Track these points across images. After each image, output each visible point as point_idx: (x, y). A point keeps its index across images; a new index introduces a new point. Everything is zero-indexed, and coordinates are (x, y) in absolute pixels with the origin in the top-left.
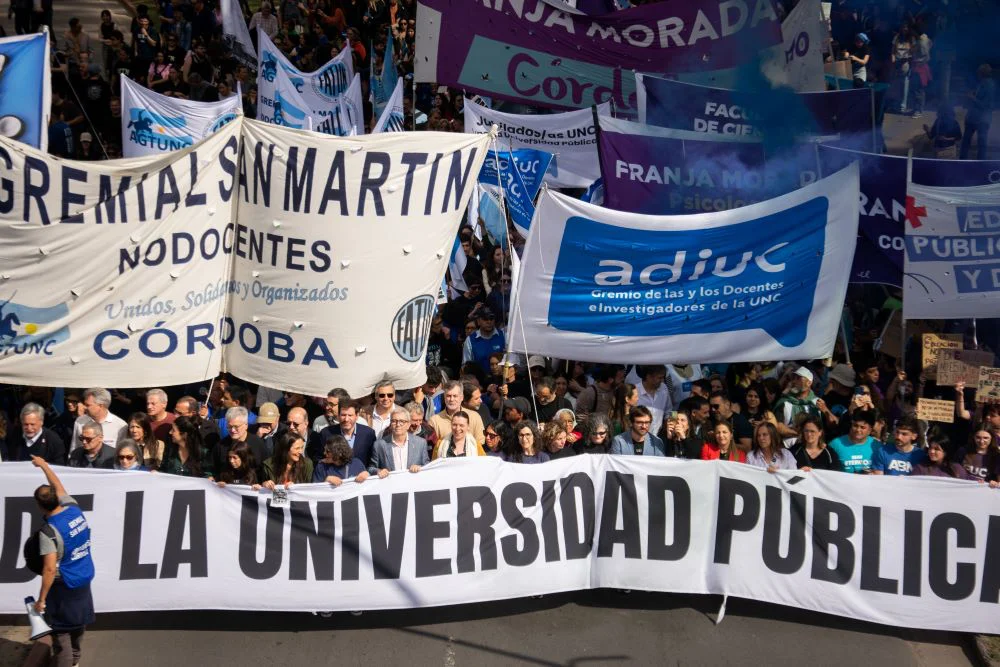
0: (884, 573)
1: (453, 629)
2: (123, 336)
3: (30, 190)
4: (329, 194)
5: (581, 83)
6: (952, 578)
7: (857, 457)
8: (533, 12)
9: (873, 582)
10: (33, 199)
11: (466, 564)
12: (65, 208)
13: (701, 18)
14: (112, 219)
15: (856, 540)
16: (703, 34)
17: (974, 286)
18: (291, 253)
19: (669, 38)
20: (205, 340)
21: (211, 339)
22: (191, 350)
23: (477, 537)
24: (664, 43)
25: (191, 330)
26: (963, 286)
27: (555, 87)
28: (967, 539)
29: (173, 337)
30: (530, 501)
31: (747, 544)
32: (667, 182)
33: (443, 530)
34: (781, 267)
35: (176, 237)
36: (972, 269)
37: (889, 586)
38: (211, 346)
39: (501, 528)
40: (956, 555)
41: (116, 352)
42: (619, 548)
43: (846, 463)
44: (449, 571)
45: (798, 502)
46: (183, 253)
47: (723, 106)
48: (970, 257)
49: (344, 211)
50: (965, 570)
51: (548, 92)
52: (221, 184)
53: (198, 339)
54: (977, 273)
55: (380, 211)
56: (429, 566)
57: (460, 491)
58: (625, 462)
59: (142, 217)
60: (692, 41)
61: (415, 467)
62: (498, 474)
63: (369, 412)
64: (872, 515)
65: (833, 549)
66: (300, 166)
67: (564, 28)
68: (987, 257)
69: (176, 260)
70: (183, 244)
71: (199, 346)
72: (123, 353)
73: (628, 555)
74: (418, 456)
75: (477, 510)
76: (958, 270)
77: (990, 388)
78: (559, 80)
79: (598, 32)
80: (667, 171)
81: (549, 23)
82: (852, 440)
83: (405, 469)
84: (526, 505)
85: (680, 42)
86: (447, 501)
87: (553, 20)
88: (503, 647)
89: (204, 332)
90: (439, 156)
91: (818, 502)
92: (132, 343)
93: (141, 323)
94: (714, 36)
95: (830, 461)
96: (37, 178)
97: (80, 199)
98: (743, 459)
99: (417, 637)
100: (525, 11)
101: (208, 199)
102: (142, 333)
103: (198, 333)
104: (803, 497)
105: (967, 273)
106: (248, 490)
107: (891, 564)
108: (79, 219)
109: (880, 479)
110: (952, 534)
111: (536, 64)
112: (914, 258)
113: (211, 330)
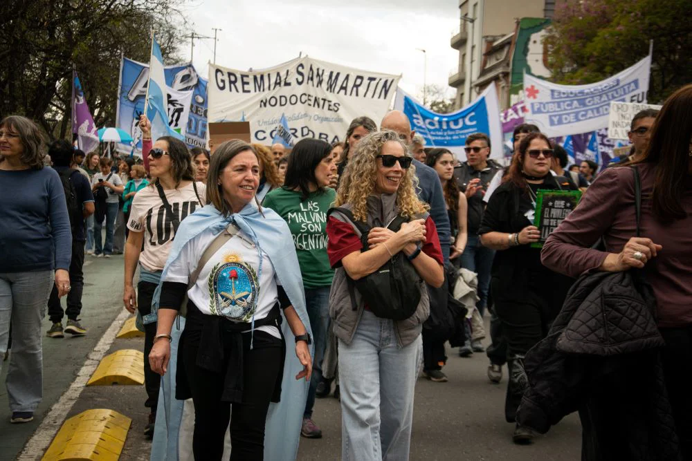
2: (264, 132)
3: (231, 82)
4: (342, 88)
10: (232, 85)
12: (243, 88)
14: (259, 91)
17: (556, 123)
18: (330, 105)
21: (296, 134)
26: (552, 123)
34: (474, 123)
35: (281, 97)
36: (555, 116)
38: (297, 137)
41: (262, 138)
46: (283, 103)
48: (555, 111)
49: (346, 94)
52: (297, 79)
54: (557, 117)
55: (357, 95)
59: (269, 89)
66: (333, 78)
68: (562, 111)
69: (281, 105)
70: (283, 99)
72: (265, 138)
76: (550, 117)
90: (380, 80)
92: (267, 134)
93: (270, 128)
96: (233, 78)
97: (248, 83)
101: (292, 84)
102: (271, 131)
105: (553, 118)
108: (249, 91)
113: (296, 131)
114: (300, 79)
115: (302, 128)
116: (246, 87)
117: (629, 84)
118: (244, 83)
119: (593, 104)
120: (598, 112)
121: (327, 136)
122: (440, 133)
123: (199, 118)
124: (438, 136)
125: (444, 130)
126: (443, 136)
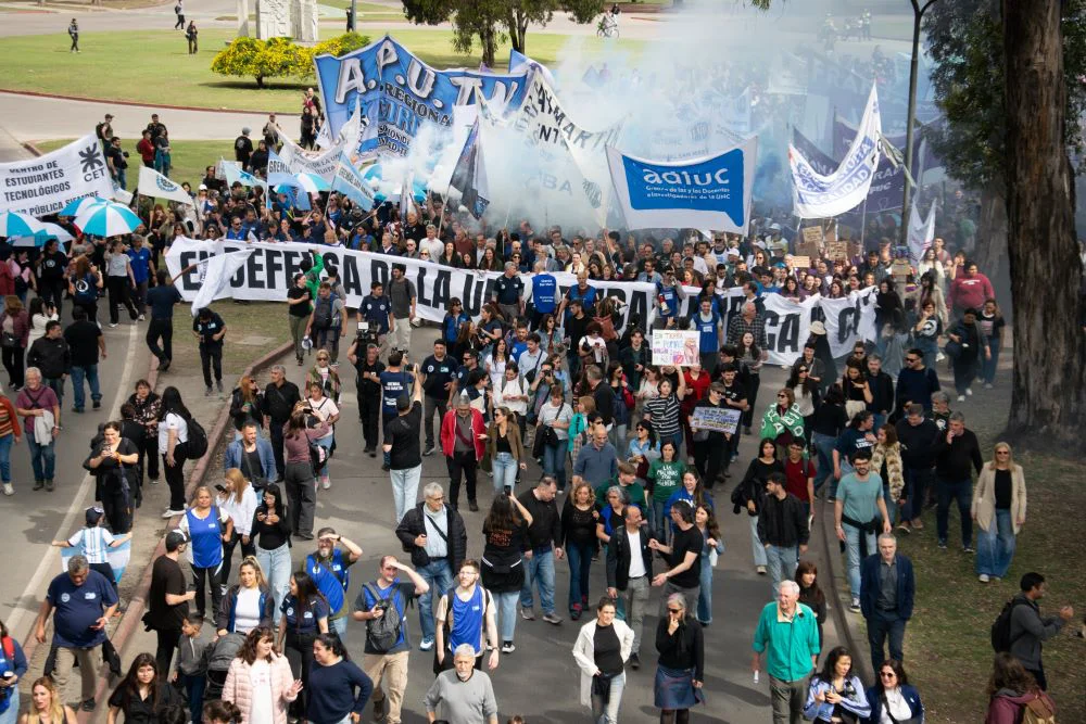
34: (727, 182)
106: (469, 272)
122: (682, 190)
123: (399, 103)
124: (680, 194)
125: (688, 187)
126: (687, 194)
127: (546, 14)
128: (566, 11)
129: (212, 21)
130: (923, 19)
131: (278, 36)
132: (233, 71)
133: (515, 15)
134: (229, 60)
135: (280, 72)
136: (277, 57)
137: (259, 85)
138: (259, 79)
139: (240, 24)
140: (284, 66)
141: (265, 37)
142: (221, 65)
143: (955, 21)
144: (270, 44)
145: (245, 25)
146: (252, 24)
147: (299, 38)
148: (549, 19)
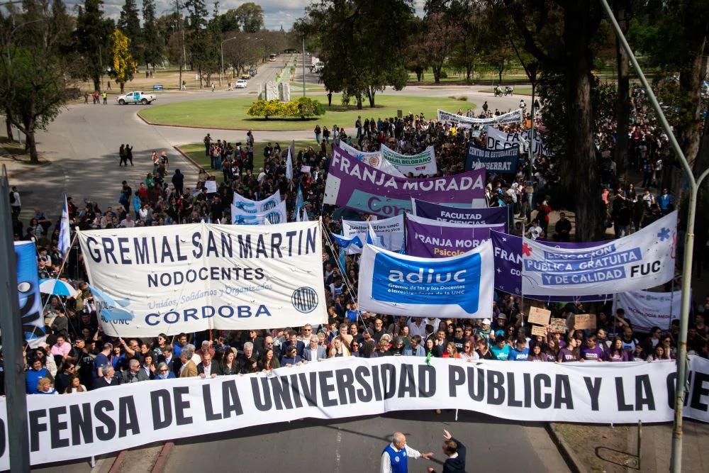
0: (517, 399)
1: (340, 426)
2: (157, 315)
3: (107, 251)
4: (259, 251)
5: (399, 207)
6: (543, 400)
7: (501, 355)
8: (379, 181)
9: (513, 403)
10: (109, 254)
11: (344, 401)
12: (122, 257)
13: (453, 181)
14: (143, 262)
15: (505, 386)
16: (452, 187)
17: (549, 282)
18: (246, 273)
19: (439, 187)
20: (192, 315)
21: (196, 315)
22: (186, 319)
23: (347, 390)
24: (437, 189)
25: (185, 311)
26: (545, 282)
27: (387, 209)
28: (548, 384)
29: (178, 315)
30: (367, 373)
31: (462, 389)
32: (433, 243)
33: (332, 388)
35: (175, 273)
37: (519, 404)
38: (196, 318)
39: (357, 385)
40: (544, 390)
41: (154, 322)
42: (407, 394)
43: (498, 356)
44: (337, 404)
45: (481, 372)
46: (179, 279)
47: (448, 213)
48: (548, 270)
50: (548, 396)
51: (384, 210)
52: (193, 251)
53: (189, 315)
54: (550, 277)
55: (280, 256)
56: (328, 403)
57: (337, 371)
58: (407, 359)
59: (156, 262)
60: (448, 189)
61: (320, 359)
62: (353, 362)
63: (302, 337)
64: (511, 376)
65: (496, 391)
66: (244, 242)
67: (393, 187)
68: (554, 270)
69: (176, 283)
70: (179, 277)
71: (190, 318)
72: (158, 322)
73: (411, 396)
74: (321, 354)
75: (345, 378)
76: (543, 275)
77: (556, 326)
78: (390, 207)
79: (407, 187)
80: (434, 239)
81: (386, 185)
82: (500, 348)
83: (316, 360)
84: (365, 375)
85: (443, 189)
86: (332, 376)
87: (388, 184)
88: (361, 431)
89: (192, 312)
91: (488, 371)
92: (161, 318)
93: (164, 310)
94: (457, 189)
95: (491, 356)
96: (108, 245)
97: (127, 250)
98: (459, 357)
99: (332, 430)
100: (375, 181)
101: (188, 258)
102: (164, 315)
103: (188, 313)
104: (483, 370)
105: (546, 277)
107: (520, 395)
108: (129, 262)
109: (512, 362)
110: (542, 382)
111: (380, 201)
112: (527, 269)
113: (195, 311)
114: (198, 251)
115: (203, 308)
116: (126, 256)
117: (629, 252)
118: (123, 250)
119: (587, 269)
120: (593, 278)
121: (249, 308)
127: (383, 87)
128: (391, 85)
129: (247, 94)
130: (536, 88)
131: (274, 99)
132: (256, 114)
133: (370, 88)
134: (254, 109)
135: (275, 114)
136: (274, 108)
137: (266, 119)
138: (266, 117)
139: (259, 94)
140: (276, 111)
141: (268, 100)
142: (251, 112)
143: (549, 89)
144: (270, 103)
145: (261, 95)
146: (263, 94)
147: (282, 99)
148: (384, 89)
